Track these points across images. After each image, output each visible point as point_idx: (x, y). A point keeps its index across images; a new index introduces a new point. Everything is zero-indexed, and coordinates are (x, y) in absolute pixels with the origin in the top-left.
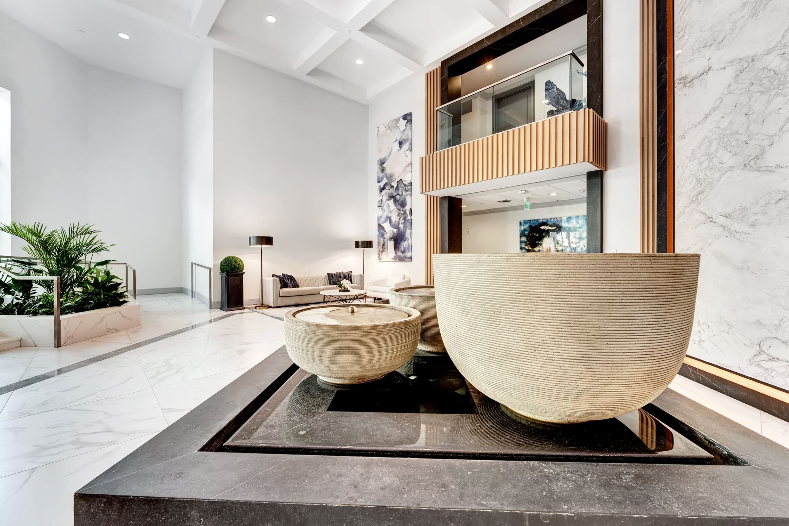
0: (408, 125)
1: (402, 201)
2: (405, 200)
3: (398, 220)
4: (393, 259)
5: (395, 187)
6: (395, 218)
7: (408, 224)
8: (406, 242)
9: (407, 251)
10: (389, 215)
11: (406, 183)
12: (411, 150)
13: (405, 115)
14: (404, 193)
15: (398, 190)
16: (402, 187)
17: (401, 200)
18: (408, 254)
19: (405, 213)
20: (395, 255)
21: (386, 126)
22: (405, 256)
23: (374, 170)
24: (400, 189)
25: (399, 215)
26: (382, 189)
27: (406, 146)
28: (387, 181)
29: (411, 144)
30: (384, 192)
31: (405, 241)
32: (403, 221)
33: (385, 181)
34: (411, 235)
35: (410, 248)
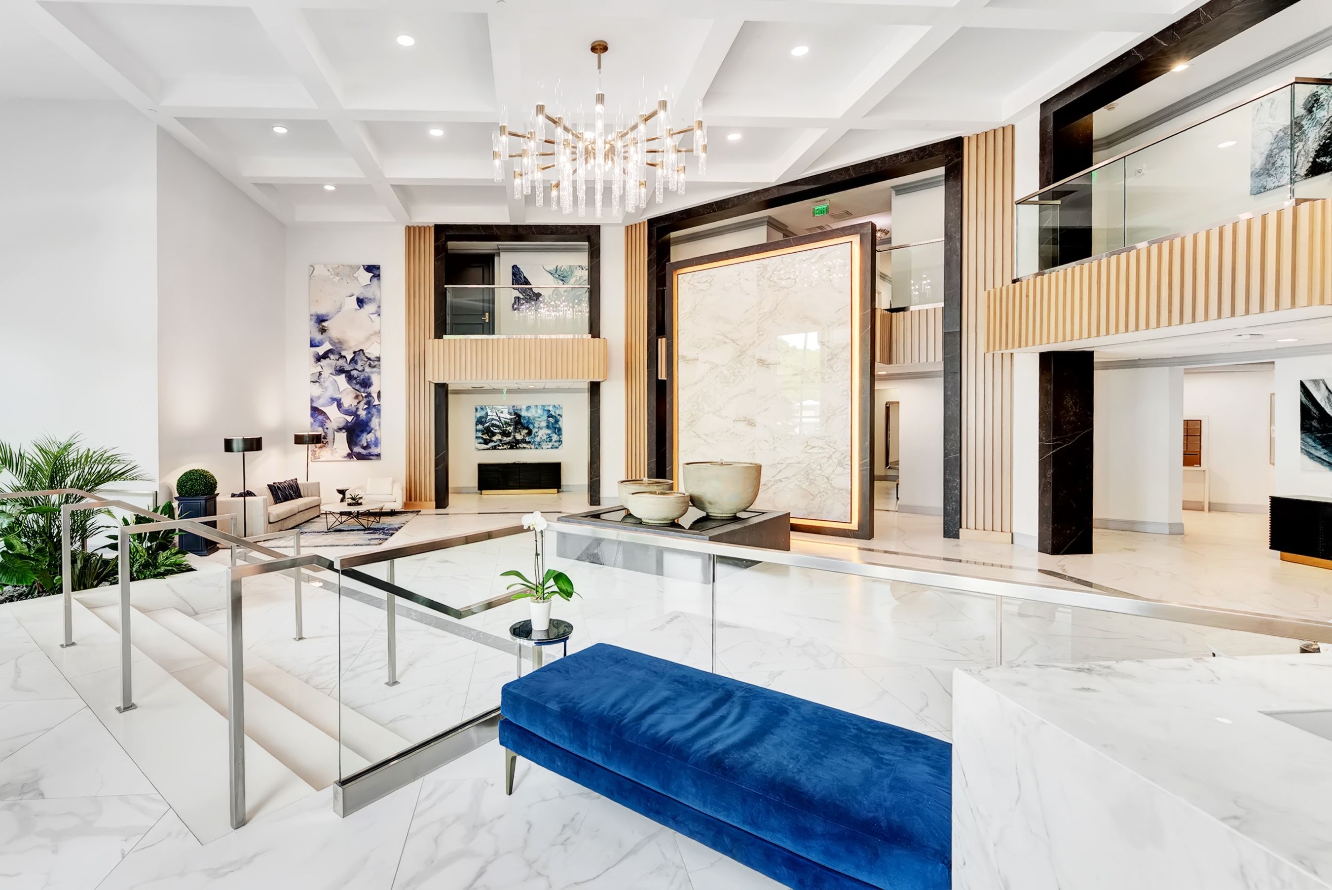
0: (375, 280)
1: (363, 379)
2: (369, 378)
3: (356, 404)
4: (345, 457)
5: (349, 357)
6: (349, 401)
7: (374, 411)
8: (371, 434)
9: (373, 447)
10: (337, 396)
11: (372, 357)
12: (379, 315)
13: (369, 266)
14: (367, 369)
15: (356, 363)
16: (362, 360)
17: (362, 377)
18: (374, 450)
19: (369, 395)
20: (350, 452)
21: (331, 270)
22: (369, 453)
23: (306, 329)
24: (360, 363)
25: (357, 397)
26: (319, 358)
27: (369, 308)
28: (330, 347)
29: (379, 307)
30: (324, 362)
31: (368, 433)
32: (366, 406)
33: (327, 347)
34: (380, 425)
35: (377, 443)
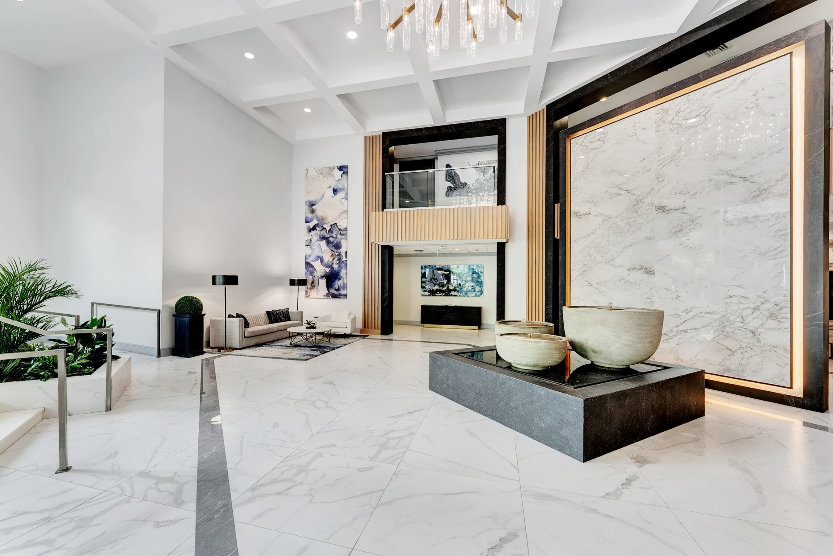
0: (344, 175)
1: (336, 243)
2: (340, 243)
3: (332, 260)
4: (325, 296)
5: (328, 229)
6: (327, 258)
7: (343, 265)
8: (340, 281)
9: (342, 289)
10: (320, 255)
11: (342, 228)
12: (347, 199)
13: (340, 166)
14: (339, 237)
15: (332, 232)
16: (336, 230)
17: (336, 242)
18: (343, 292)
19: (340, 254)
20: (328, 292)
21: (318, 171)
22: (340, 294)
23: (303, 211)
24: (334, 232)
25: (332, 255)
26: (311, 230)
27: (341, 195)
28: (317, 222)
29: (347, 194)
30: (313, 232)
31: (339, 280)
32: (338, 262)
33: (315, 222)
34: (346, 275)
35: (344, 287)
